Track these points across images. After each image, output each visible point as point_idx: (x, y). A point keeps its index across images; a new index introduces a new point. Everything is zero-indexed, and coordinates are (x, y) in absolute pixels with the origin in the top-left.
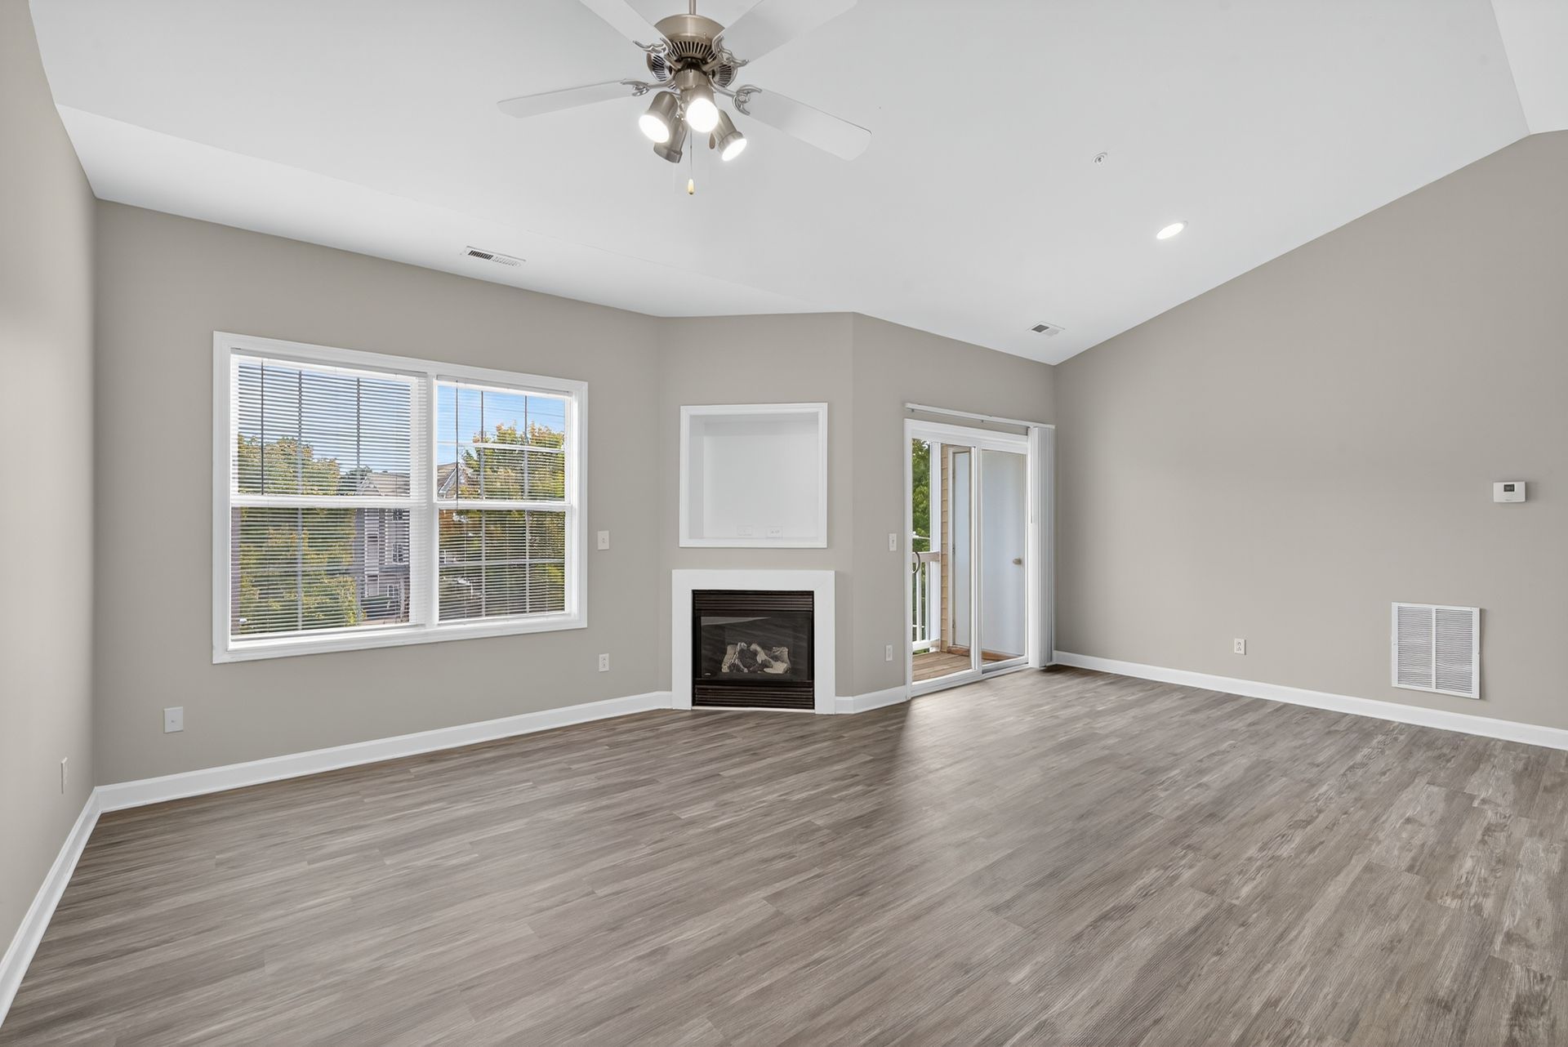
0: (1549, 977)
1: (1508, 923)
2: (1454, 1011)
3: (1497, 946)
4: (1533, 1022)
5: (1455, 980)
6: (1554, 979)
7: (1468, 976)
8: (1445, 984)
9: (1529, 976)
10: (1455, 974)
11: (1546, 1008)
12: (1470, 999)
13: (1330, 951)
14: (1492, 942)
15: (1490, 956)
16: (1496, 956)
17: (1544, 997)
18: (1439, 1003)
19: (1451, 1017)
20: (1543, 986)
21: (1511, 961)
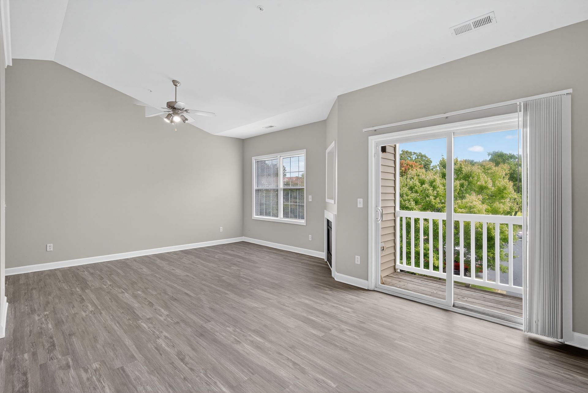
0: (50, 361)
1: (72, 372)
2: (68, 335)
3: (70, 360)
4: (49, 345)
5: (73, 341)
6: (48, 361)
7: (71, 345)
8: (74, 339)
9: (56, 357)
10: (74, 343)
11: (47, 351)
12: (66, 340)
13: (105, 327)
14: (72, 360)
15: (69, 354)
16: (68, 356)
17: (49, 353)
18: (72, 335)
19: (67, 334)
20: (50, 356)
21: (63, 357)
